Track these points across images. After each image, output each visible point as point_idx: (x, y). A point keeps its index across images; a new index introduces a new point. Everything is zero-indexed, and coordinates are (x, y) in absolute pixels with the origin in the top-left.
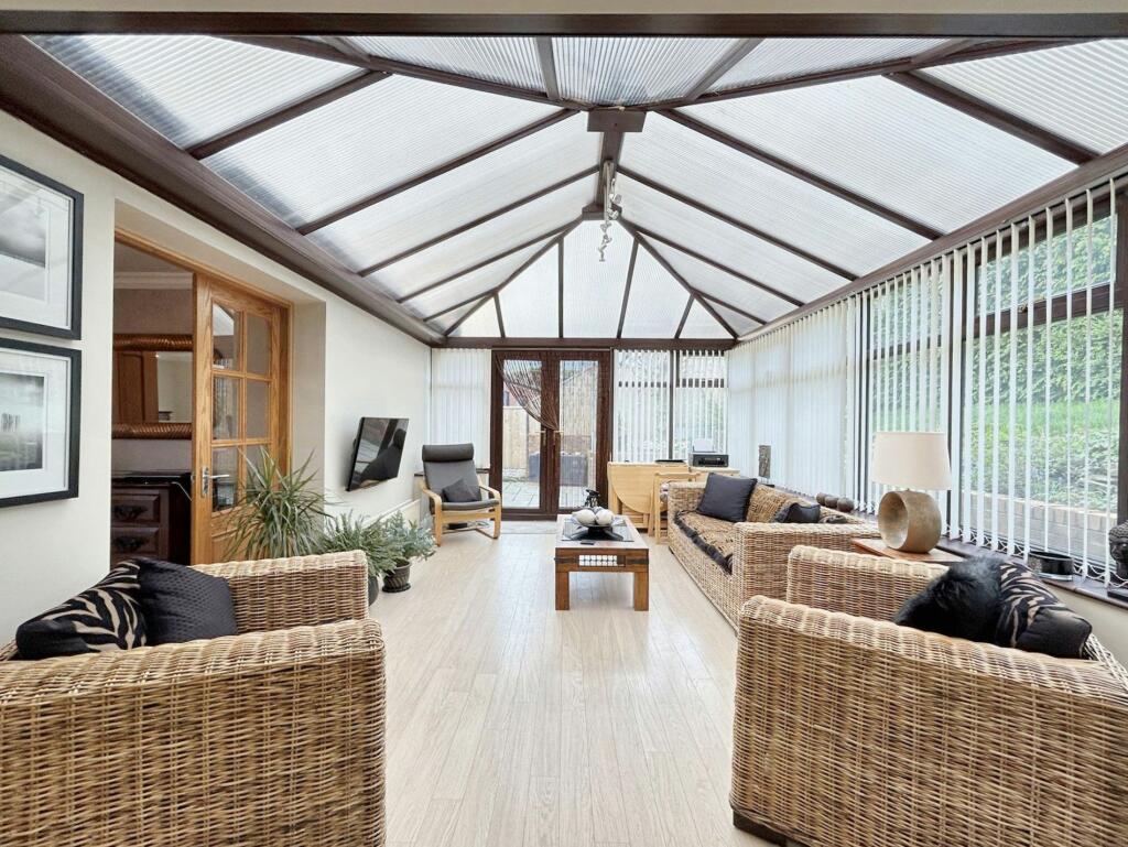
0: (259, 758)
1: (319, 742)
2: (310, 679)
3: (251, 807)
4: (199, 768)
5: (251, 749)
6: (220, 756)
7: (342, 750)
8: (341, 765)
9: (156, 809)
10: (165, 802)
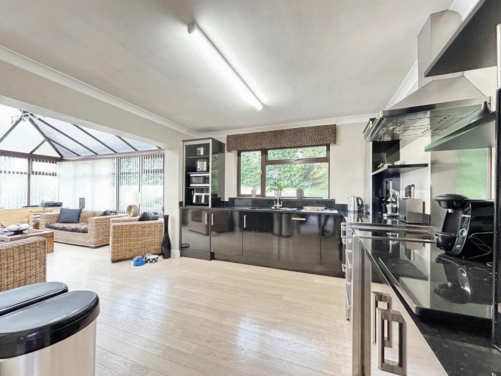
0: (25, 262)
1: (36, 258)
2: (34, 245)
3: (24, 273)
4: (14, 265)
5: (24, 261)
6: (18, 263)
7: (40, 260)
8: (40, 263)
9: (6, 275)
10: (7, 273)
